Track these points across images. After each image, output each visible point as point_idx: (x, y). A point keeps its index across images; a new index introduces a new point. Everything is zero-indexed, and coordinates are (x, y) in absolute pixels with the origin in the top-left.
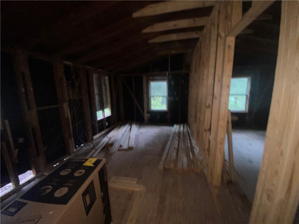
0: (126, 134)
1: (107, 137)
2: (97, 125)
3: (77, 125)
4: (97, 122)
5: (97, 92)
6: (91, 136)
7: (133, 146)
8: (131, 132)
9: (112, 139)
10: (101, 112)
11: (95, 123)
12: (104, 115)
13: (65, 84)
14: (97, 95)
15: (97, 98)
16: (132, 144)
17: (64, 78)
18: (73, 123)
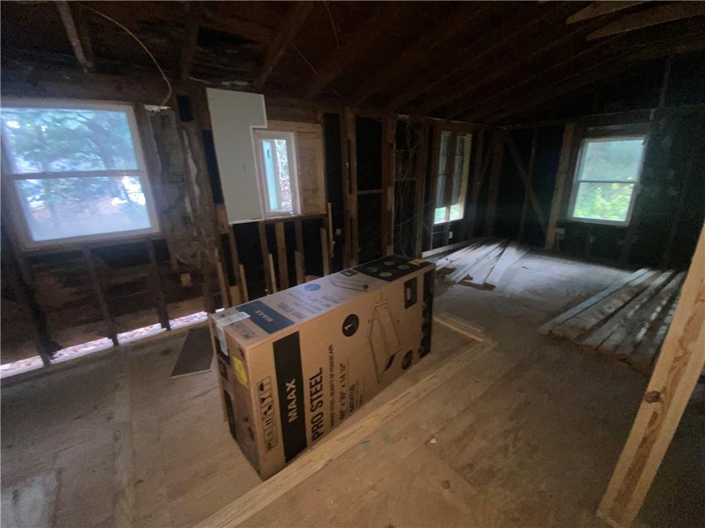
0: (486, 261)
1: (447, 259)
2: (432, 234)
3: (401, 226)
4: (432, 229)
5: (444, 169)
6: (420, 250)
7: (496, 284)
8: (500, 260)
9: (455, 264)
10: (444, 209)
11: (430, 230)
12: (448, 216)
13: (394, 155)
14: (443, 175)
15: (441, 181)
16: (495, 279)
17: (395, 145)
18: (397, 221)
